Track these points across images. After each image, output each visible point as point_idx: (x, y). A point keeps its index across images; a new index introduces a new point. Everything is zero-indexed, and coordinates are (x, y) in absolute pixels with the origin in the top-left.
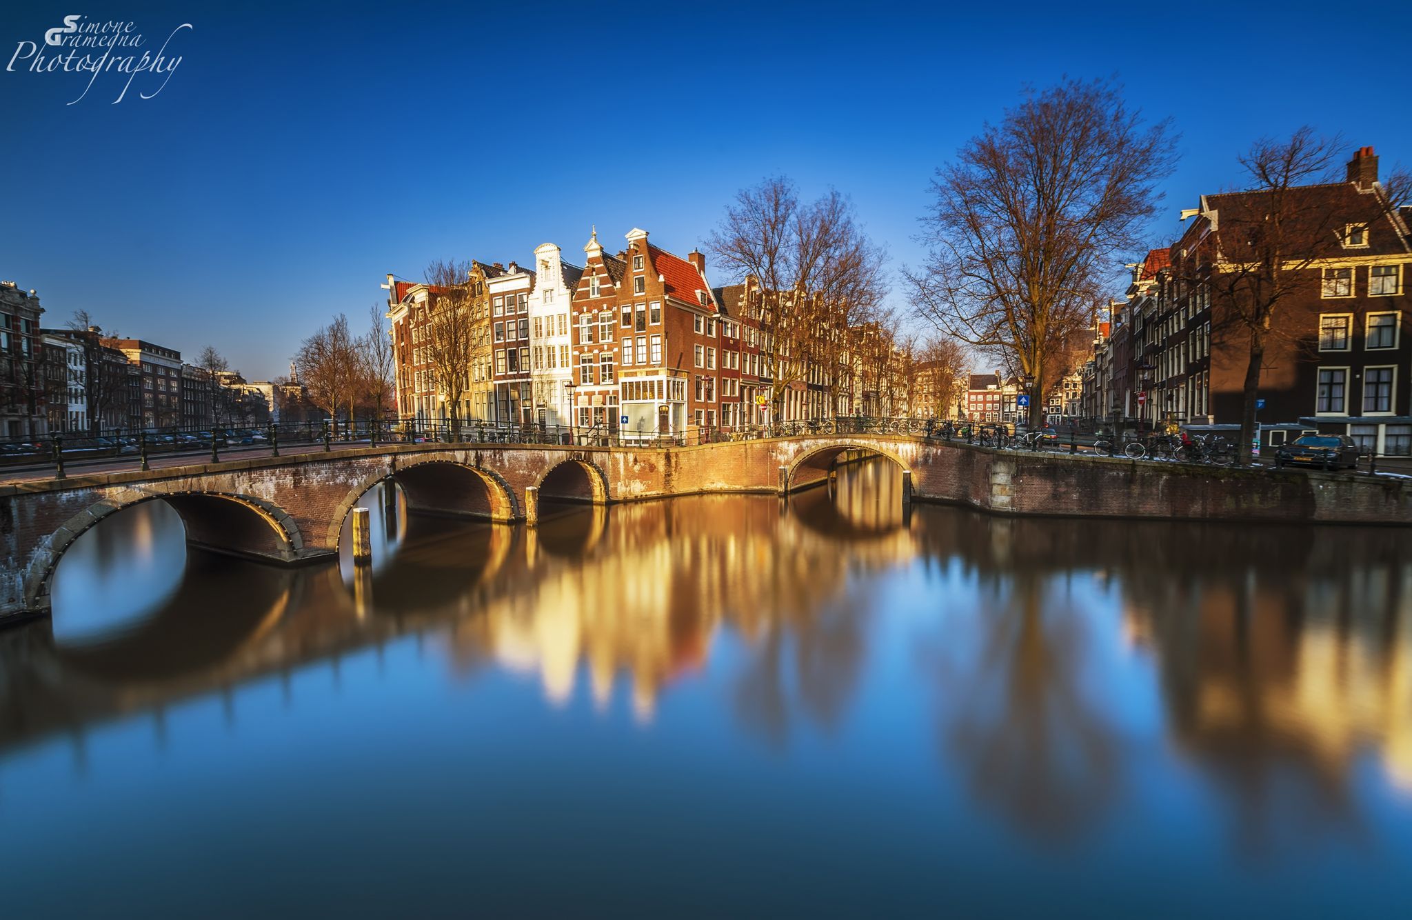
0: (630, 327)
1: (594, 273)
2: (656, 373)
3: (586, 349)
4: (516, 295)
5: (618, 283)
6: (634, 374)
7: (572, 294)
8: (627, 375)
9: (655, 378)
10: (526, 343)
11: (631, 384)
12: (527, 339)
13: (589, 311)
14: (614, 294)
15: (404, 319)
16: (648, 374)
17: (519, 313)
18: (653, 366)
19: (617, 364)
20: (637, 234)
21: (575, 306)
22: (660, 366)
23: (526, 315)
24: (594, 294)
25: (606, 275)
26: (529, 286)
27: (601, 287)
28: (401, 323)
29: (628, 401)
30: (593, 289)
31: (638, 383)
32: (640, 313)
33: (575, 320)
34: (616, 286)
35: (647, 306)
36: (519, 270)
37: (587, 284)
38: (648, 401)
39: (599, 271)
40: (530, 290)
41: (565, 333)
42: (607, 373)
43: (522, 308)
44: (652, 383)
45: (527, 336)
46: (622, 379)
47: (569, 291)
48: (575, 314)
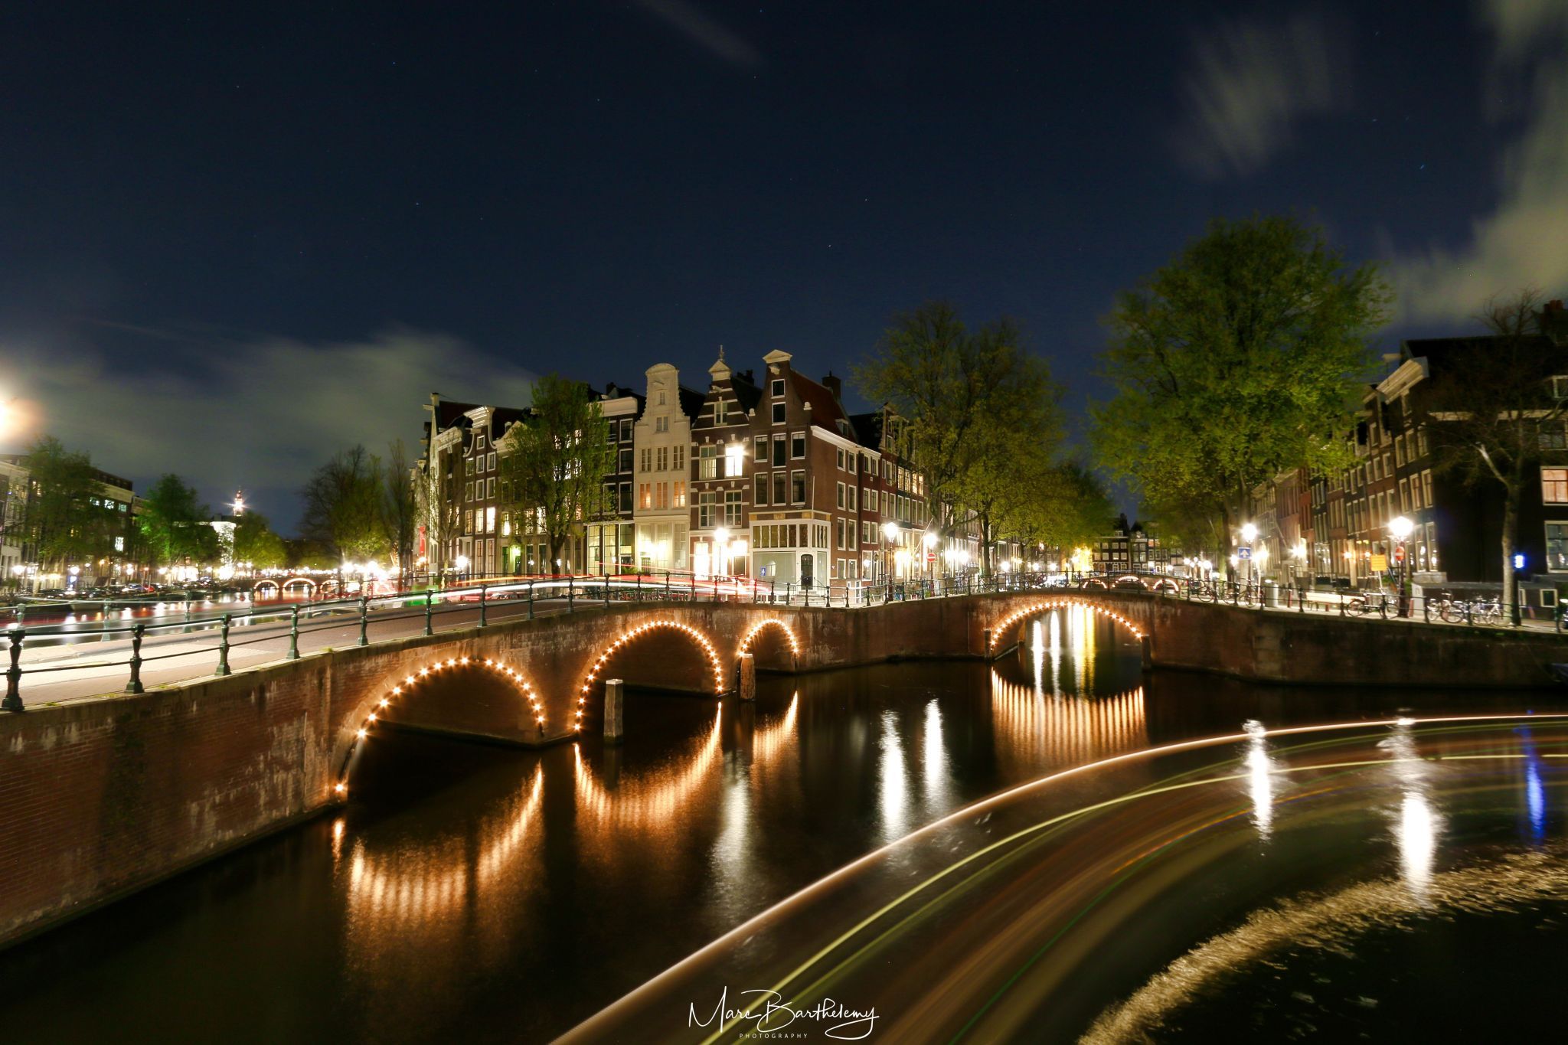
0: (766, 461)
1: (720, 398)
2: (799, 516)
3: (707, 486)
4: (618, 422)
5: (752, 412)
6: (771, 517)
7: (692, 421)
8: (760, 518)
9: (797, 522)
10: (631, 478)
11: (765, 528)
12: (630, 473)
13: (713, 441)
14: (746, 422)
15: (455, 446)
16: (788, 516)
17: (621, 442)
18: (795, 508)
19: (747, 503)
20: (777, 356)
21: (697, 437)
22: (804, 508)
23: (631, 445)
24: (718, 421)
25: (736, 400)
26: (634, 411)
27: (729, 414)
28: (450, 451)
29: (761, 550)
30: (718, 416)
31: (774, 528)
32: (780, 445)
33: (695, 452)
34: (748, 413)
35: (788, 436)
36: (623, 393)
37: (711, 410)
38: (788, 549)
39: (726, 396)
40: (637, 416)
41: (682, 467)
42: (734, 514)
43: (625, 437)
44: (793, 527)
45: (632, 469)
46: (753, 523)
47: (689, 418)
48: (695, 444)
